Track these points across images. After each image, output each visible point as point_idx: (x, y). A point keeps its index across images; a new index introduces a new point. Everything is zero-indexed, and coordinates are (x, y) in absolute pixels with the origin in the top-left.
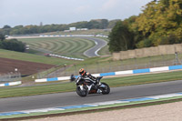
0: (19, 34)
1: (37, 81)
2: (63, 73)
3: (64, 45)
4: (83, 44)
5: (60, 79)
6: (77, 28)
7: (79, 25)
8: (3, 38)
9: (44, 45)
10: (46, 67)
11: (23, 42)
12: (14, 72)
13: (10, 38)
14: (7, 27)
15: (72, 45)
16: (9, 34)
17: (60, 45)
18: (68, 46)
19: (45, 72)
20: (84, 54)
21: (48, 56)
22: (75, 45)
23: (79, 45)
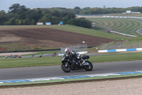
0: (87, 14)
1: (100, 51)
2: (120, 46)
3: (122, 24)
4: (137, 24)
5: (118, 50)
6: (132, 11)
7: (134, 9)
8: (74, 17)
9: (106, 24)
10: (107, 41)
11: (90, 20)
12: (82, 44)
13: (79, 16)
14: (77, 8)
15: (128, 24)
16: (79, 14)
17: (119, 24)
18: (125, 25)
19: (106, 45)
20: (137, 32)
21: (109, 32)
22: (130, 24)
23: (133, 24)
